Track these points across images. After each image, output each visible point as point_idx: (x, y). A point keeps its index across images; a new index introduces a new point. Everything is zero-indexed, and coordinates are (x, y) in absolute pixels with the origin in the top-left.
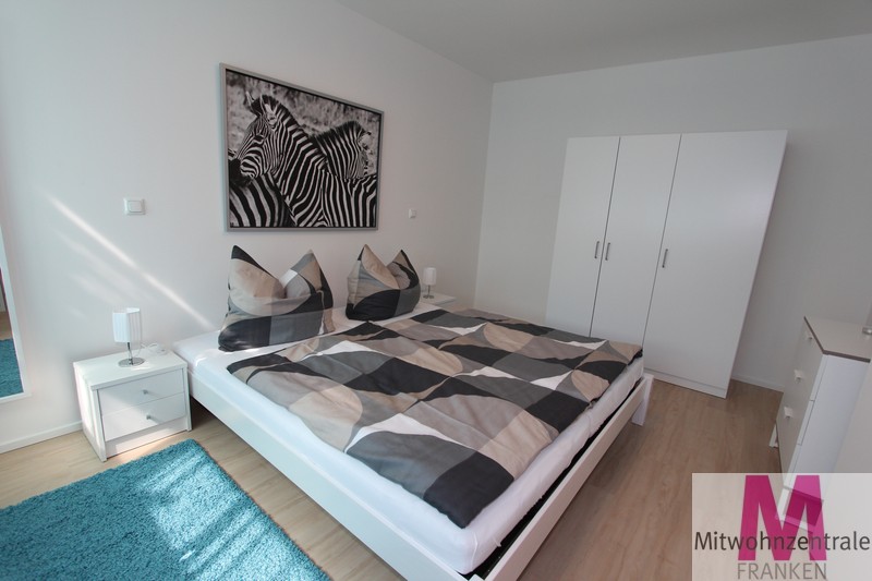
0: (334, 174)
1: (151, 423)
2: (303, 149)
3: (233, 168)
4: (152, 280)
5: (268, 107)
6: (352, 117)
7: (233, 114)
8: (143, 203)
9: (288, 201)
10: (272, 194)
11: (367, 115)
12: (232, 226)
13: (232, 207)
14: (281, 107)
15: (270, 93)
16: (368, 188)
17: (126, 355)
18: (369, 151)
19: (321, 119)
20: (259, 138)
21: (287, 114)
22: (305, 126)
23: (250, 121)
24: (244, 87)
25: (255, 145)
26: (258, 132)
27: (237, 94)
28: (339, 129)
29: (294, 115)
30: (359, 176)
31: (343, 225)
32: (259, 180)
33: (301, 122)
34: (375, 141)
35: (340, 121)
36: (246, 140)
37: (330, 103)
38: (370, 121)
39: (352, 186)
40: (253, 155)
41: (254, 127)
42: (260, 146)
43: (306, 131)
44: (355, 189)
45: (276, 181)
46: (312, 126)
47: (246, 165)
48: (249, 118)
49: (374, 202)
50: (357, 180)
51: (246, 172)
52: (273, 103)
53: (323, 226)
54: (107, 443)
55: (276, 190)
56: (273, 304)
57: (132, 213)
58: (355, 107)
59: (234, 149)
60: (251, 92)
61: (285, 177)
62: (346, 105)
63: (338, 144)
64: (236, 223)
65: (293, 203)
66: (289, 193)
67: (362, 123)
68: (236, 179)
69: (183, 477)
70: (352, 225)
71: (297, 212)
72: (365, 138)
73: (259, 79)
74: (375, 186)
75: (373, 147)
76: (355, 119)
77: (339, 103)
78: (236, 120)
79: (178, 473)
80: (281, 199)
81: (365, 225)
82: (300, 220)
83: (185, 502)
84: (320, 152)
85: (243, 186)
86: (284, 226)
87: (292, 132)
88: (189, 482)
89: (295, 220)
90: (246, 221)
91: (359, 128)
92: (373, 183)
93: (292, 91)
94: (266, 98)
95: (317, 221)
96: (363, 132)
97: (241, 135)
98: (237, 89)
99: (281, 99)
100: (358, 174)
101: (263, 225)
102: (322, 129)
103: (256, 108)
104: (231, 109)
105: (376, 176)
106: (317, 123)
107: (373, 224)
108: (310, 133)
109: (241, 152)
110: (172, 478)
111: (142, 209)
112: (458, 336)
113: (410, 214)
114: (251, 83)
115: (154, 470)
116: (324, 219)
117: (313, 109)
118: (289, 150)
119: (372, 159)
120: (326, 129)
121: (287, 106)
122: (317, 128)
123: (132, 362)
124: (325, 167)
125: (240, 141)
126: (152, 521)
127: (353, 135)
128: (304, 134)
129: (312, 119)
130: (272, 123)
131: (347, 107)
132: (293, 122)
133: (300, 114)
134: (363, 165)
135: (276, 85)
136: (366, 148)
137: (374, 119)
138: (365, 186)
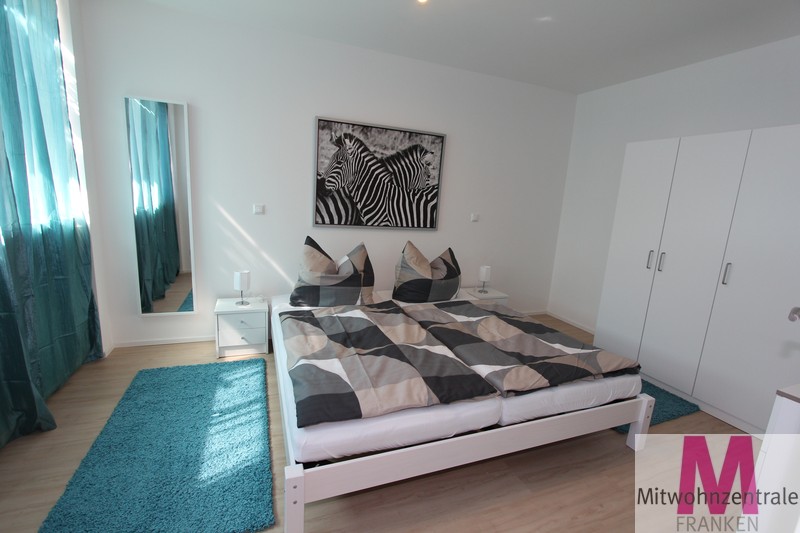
0: (399, 186)
1: (244, 343)
2: (373, 168)
3: (320, 185)
4: (265, 256)
5: (347, 141)
6: (416, 141)
7: (323, 148)
8: (264, 207)
9: (359, 206)
10: (347, 201)
11: (431, 138)
12: (317, 223)
13: (318, 210)
14: (358, 140)
15: (350, 131)
16: (430, 196)
17: (240, 300)
18: (431, 167)
19: (389, 145)
20: (339, 163)
21: (362, 144)
22: (375, 152)
23: (334, 152)
24: (331, 129)
25: (337, 168)
26: (339, 159)
27: (326, 135)
28: (405, 152)
29: (367, 144)
30: (421, 186)
31: (405, 225)
32: (338, 192)
33: (372, 149)
34: (437, 159)
35: (407, 145)
36: (330, 165)
37: (397, 133)
38: (433, 143)
39: (414, 195)
40: (334, 175)
41: (336, 156)
42: (340, 168)
43: (376, 155)
44: (417, 197)
45: (350, 192)
46: (381, 151)
47: (329, 181)
48: (334, 149)
49: (434, 207)
50: (419, 190)
51: (329, 186)
52: (351, 137)
53: (387, 226)
54: (220, 348)
55: (351, 199)
56: (322, 277)
57: (257, 213)
58: (418, 134)
59: (322, 171)
60: (335, 132)
61: (358, 189)
62: (411, 133)
63: (403, 163)
64: (320, 221)
65: (363, 208)
66: (360, 201)
67: (424, 145)
68: (322, 191)
69: (243, 377)
70: (413, 226)
71: (366, 214)
72: (428, 157)
73: (342, 123)
74: (436, 195)
75: (435, 163)
76: (419, 143)
77: (405, 132)
78: (324, 152)
79: (244, 374)
80: (354, 205)
81: (425, 226)
82: (368, 220)
83: (235, 389)
84: (387, 169)
85: (327, 196)
86: (355, 224)
87: (364, 157)
88: (245, 380)
89: (364, 220)
90: (327, 220)
91: (422, 150)
92: (435, 192)
93: (366, 129)
94: (346, 135)
95: (382, 221)
96: (426, 152)
97: (327, 162)
98: (326, 131)
99: (357, 134)
100: (420, 185)
101: (339, 223)
102: (390, 153)
103: (339, 142)
104: (321, 145)
105: (437, 187)
106: (386, 148)
107: (433, 225)
108: (379, 156)
109: (327, 173)
110: (238, 376)
111: (263, 211)
112: (455, 321)
113: (472, 218)
114: (335, 127)
115: (235, 368)
116: (388, 220)
117: (383, 138)
118: (363, 171)
119: (434, 173)
120: (394, 152)
121: (362, 138)
122: (385, 152)
123: (242, 303)
124: (391, 180)
125: (326, 166)
126: (213, 393)
127: (417, 155)
128: (375, 158)
129: (381, 146)
130: (350, 151)
131: (411, 134)
132: (366, 149)
133: (372, 143)
134: (425, 178)
135: (354, 125)
136: (429, 164)
137: (437, 141)
138: (427, 195)
